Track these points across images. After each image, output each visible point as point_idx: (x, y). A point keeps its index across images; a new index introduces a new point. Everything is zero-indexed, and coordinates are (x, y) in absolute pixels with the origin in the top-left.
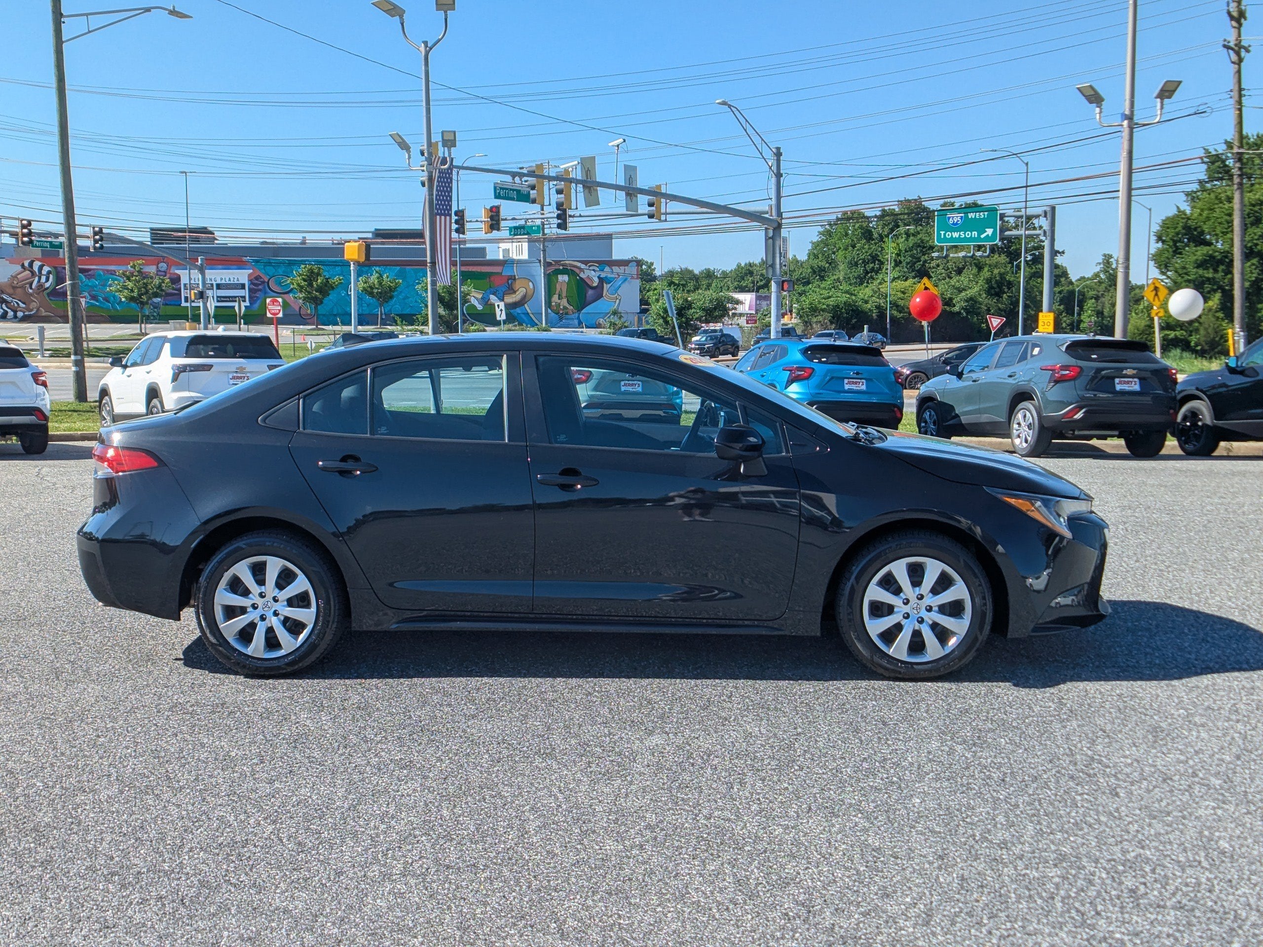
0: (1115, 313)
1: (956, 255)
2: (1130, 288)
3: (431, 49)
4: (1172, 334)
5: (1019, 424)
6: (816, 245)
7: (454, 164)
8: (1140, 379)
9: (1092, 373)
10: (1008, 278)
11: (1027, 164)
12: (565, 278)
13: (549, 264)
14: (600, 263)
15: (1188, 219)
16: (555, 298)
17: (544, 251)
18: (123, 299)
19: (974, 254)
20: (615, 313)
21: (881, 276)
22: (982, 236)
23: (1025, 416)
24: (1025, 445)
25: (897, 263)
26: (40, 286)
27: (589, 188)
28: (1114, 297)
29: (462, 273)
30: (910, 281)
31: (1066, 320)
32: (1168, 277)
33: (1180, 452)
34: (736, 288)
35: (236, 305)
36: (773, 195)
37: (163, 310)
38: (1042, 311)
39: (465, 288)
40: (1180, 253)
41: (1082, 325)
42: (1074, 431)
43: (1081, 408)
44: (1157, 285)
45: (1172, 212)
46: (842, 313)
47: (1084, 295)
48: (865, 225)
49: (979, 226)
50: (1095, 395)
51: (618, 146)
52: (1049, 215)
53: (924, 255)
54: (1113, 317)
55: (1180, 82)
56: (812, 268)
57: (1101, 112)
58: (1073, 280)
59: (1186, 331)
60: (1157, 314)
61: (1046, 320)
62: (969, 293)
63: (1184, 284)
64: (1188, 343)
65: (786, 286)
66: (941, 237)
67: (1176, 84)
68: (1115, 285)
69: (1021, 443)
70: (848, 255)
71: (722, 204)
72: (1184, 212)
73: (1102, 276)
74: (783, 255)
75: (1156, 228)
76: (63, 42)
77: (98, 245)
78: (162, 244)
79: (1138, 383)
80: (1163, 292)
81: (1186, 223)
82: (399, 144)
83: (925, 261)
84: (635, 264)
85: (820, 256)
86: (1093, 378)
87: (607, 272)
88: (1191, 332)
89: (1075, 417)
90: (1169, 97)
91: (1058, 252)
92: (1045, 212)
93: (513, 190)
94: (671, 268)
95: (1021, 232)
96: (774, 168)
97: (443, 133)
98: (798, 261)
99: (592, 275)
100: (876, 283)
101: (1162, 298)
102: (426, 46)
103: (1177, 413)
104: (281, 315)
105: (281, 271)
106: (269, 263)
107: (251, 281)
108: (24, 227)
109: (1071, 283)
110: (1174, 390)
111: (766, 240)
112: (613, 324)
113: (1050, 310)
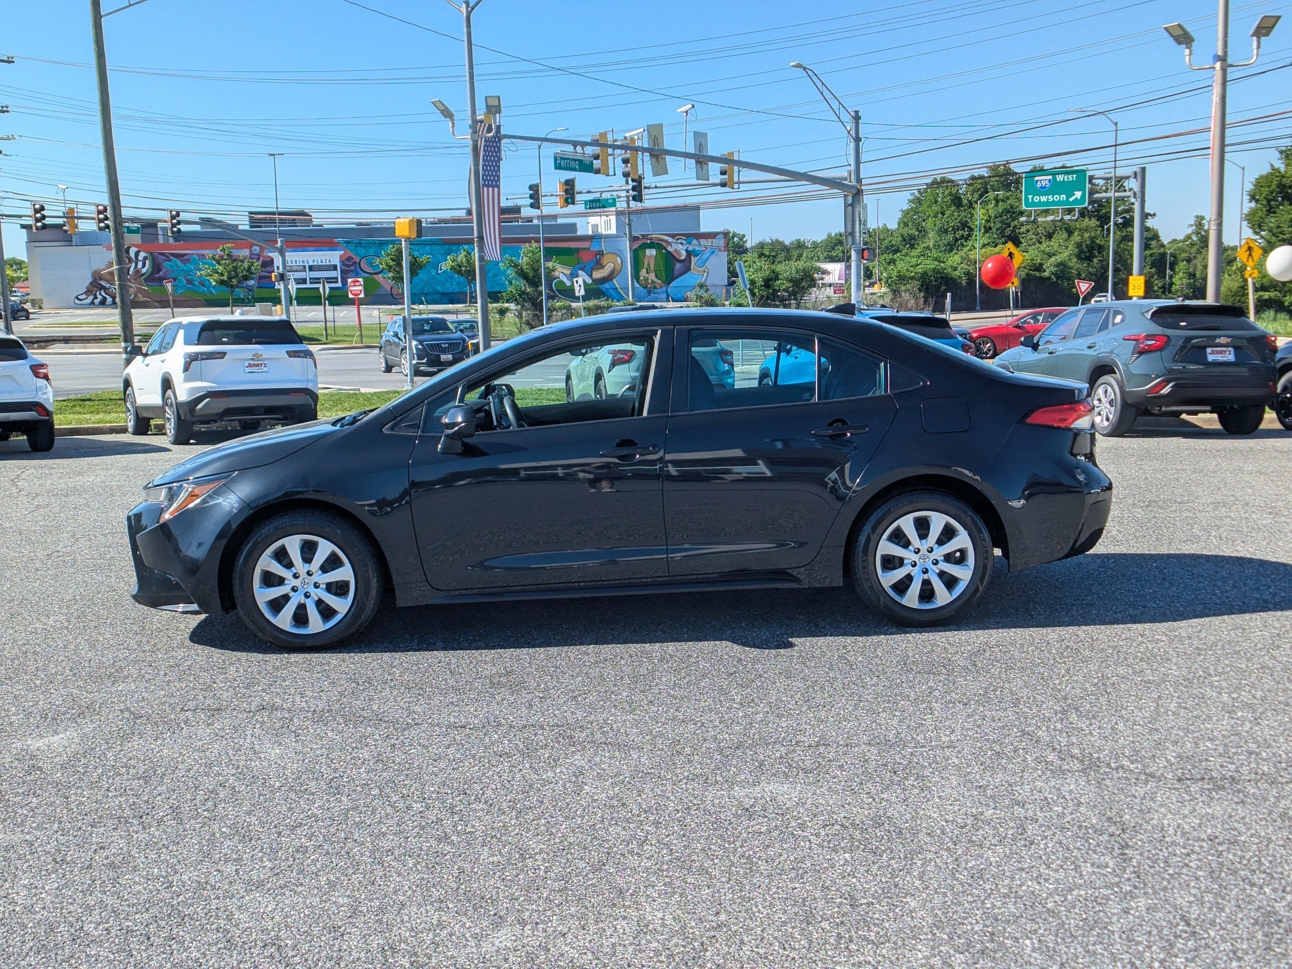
0: (1206, 275)
1: (1044, 219)
2: (1222, 249)
3: (473, 9)
4: (1266, 295)
5: (1099, 400)
6: (906, 213)
7: (503, 132)
8: (1235, 348)
9: (1181, 343)
10: (1098, 242)
11: (1116, 124)
12: (653, 252)
13: (635, 239)
14: (688, 236)
15: (1283, 177)
16: (643, 273)
17: (630, 225)
18: (214, 283)
19: (1062, 219)
20: (701, 286)
21: (970, 243)
22: (1071, 200)
23: (1106, 392)
24: (1106, 423)
25: (987, 230)
26: (137, 272)
27: (657, 156)
28: (1205, 258)
29: (546, 249)
30: (1000, 247)
31: (1157, 283)
32: (1262, 237)
33: (1279, 426)
34: (826, 258)
35: (321, 286)
36: (852, 161)
37: (258, 293)
38: (1132, 274)
39: (550, 264)
40: (1274, 212)
41: (1174, 288)
42: (1161, 407)
43: (1167, 382)
44: (1251, 245)
45: (1266, 170)
46: (931, 281)
47: (1175, 257)
48: (954, 191)
49: (1068, 189)
50: (1184, 367)
51: (686, 112)
52: (1139, 177)
53: (1014, 220)
54: (1205, 279)
55: (1279, 17)
56: (902, 236)
57: (1190, 54)
58: (1165, 243)
59: (1280, 292)
60: (1250, 275)
61: (1136, 284)
62: (1058, 258)
63: (1278, 243)
64: (1282, 303)
65: (866, 254)
66: (1029, 201)
67: (1274, 20)
68: (1207, 246)
69: (1102, 421)
70: (938, 223)
71: (802, 171)
72: (1278, 170)
73: (1194, 238)
74: (863, 223)
75: (1249, 187)
76: (101, 17)
77: (175, 229)
78: (261, 227)
79: (1232, 353)
80: (1257, 253)
81: (1281, 181)
82: (442, 112)
83: (1015, 227)
84: (722, 236)
85: (910, 224)
86: (1182, 348)
87: (694, 245)
88: (1286, 292)
89: (1162, 392)
90: (1267, 35)
91: (1149, 214)
92: (1135, 174)
93: (575, 160)
94: (761, 240)
95: (1110, 194)
96: (853, 133)
97: (486, 98)
98: (888, 230)
99: (679, 249)
100: (965, 249)
101: (1256, 258)
102: (468, 6)
103: (1276, 383)
104: (362, 296)
105: (371, 251)
106: (360, 244)
107: (343, 263)
108: (99, 212)
109: (1163, 246)
110: (1273, 360)
111: (845, 208)
112: (699, 298)
113: (1140, 274)
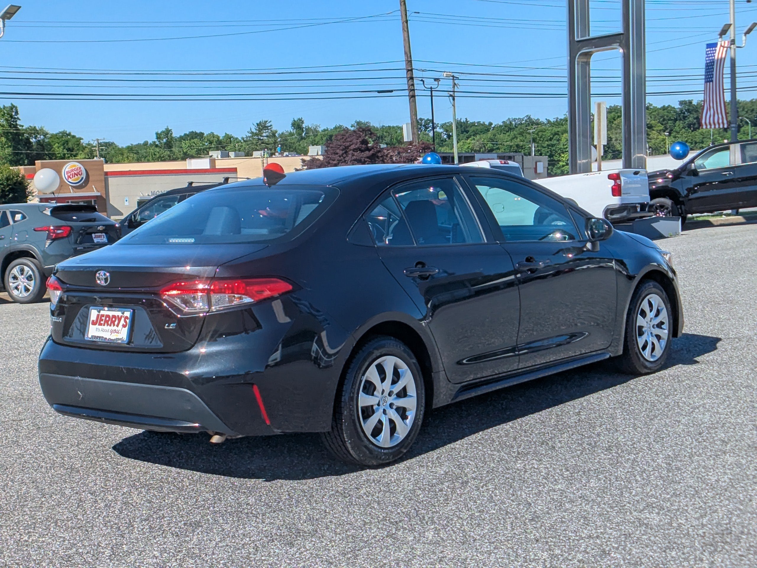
5: (15, 277)
8: (106, 233)
9: (77, 231)
23: (22, 270)
55: (20, 7)
69: (20, 292)
79: (105, 236)
90: (9, 18)
